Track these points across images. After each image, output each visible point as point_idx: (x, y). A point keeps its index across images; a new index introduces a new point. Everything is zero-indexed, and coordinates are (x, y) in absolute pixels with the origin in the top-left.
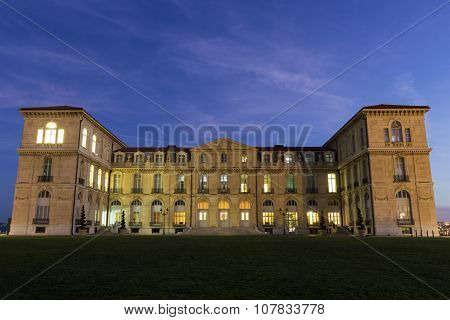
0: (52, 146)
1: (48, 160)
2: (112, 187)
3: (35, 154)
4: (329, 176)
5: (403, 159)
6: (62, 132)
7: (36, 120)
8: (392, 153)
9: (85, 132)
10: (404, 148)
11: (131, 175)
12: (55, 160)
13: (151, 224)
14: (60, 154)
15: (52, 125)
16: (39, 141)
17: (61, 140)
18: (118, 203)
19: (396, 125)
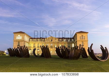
0: (19, 39)
1: (19, 42)
2: (29, 46)
3: (16, 41)
4: (73, 44)
5: (83, 42)
6: (21, 37)
7: (16, 35)
8: (81, 41)
9: (25, 37)
10: (83, 40)
11: (33, 44)
12: (20, 42)
13: (37, 53)
14: (21, 41)
15: (19, 35)
16: (17, 39)
17: (21, 39)
18: (31, 49)
19: (82, 36)
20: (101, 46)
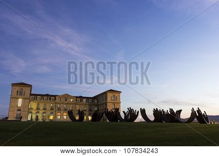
2: (30, 107)
3: (16, 98)
5: (115, 104)
7: (16, 88)
8: (112, 103)
11: (36, 104)
13: (42, 119)
14: (24, 98)
18: (31, 112)
19: (114, 96)
20: (198, 108)
